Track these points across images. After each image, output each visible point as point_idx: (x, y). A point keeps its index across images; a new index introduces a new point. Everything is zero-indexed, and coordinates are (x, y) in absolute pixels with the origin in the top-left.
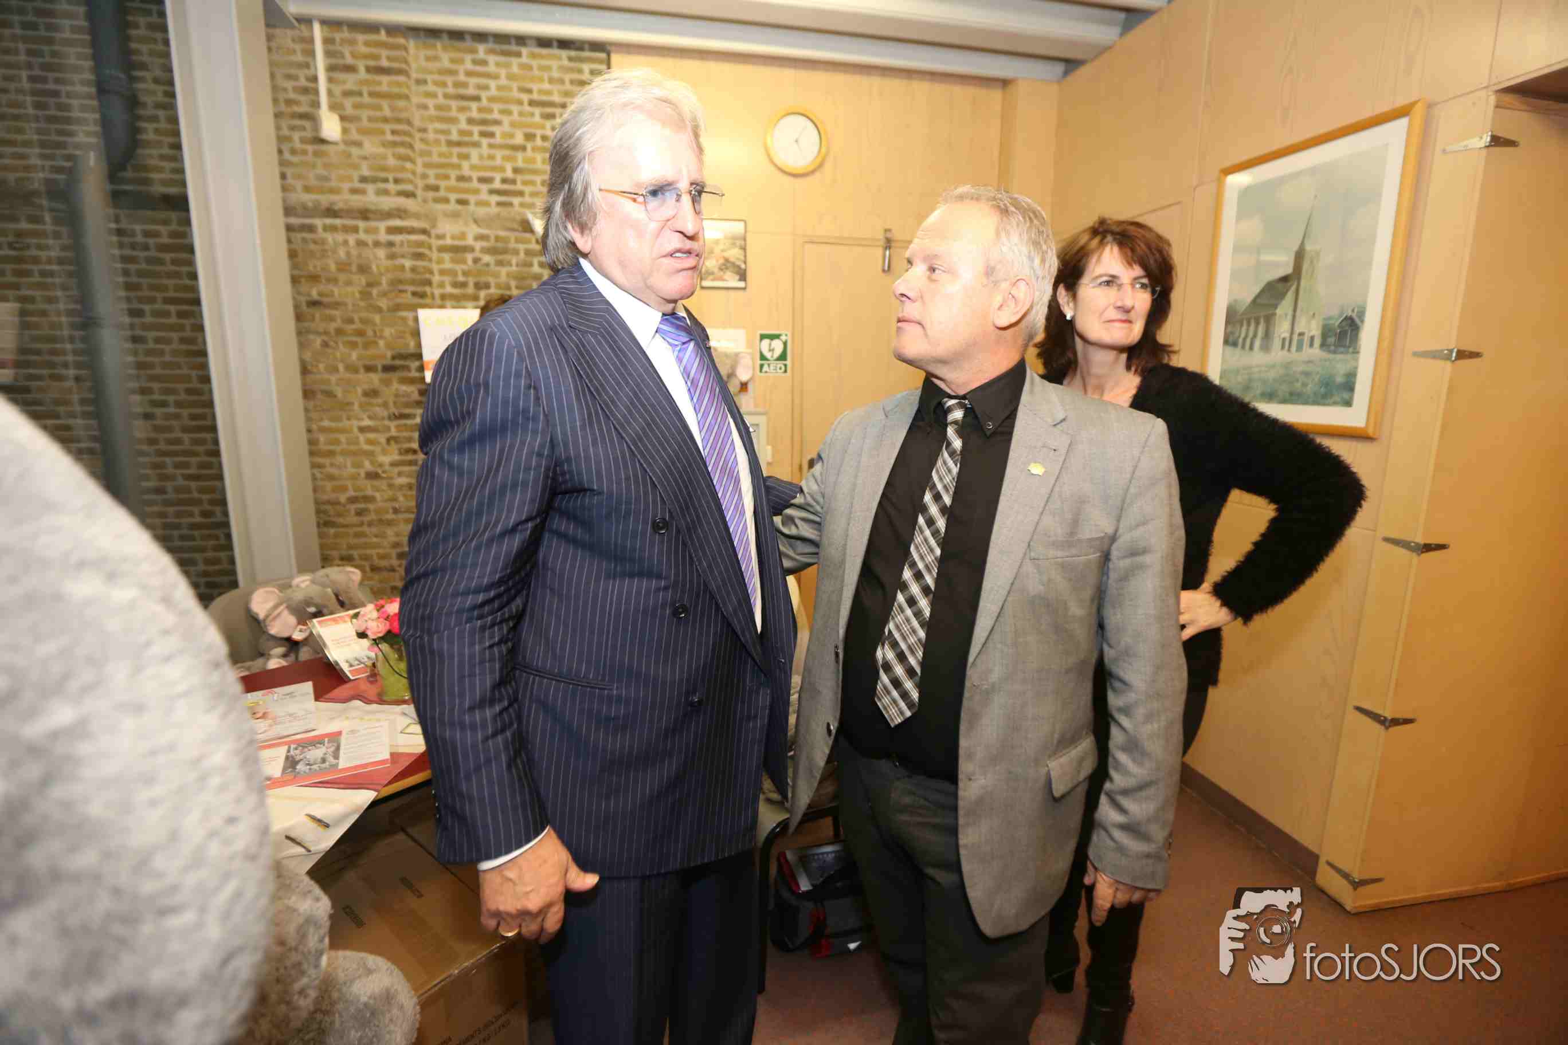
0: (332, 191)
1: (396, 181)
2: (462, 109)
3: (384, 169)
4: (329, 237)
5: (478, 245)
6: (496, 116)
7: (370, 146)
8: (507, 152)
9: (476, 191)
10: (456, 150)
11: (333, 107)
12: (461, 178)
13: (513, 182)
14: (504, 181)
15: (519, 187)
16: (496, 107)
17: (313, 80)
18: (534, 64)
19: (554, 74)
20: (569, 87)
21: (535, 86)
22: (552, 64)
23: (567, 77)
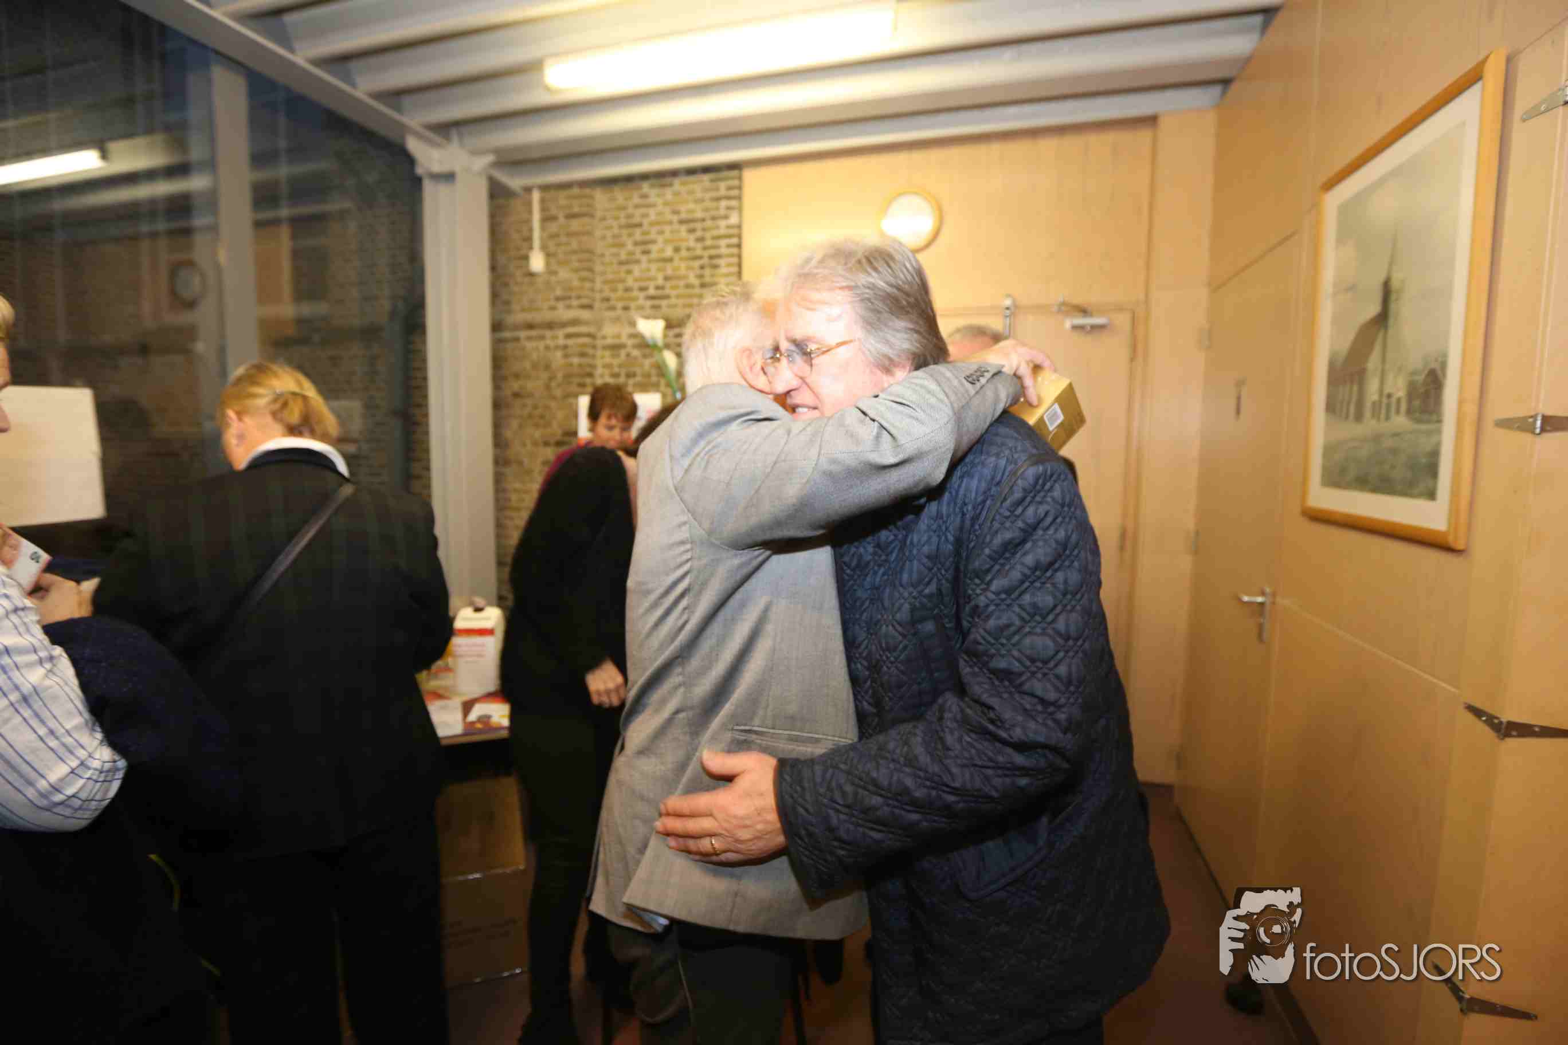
0: (537, 309)
1: (579, 297)
2: (630, 235)
3: (571, 289)
4: (529, 345)
5: (630, 342)
6: (653, 236)
7: (564, 274)
8: (661, 264)
9: (636, 299)
10: (624, 268)
11: (544, 248)
12: (627, 290)
13: (662, 288)
14: (657, 288)
15: (667, 291)
16: (654, 230)
17: (531, 230)
18: (683, 189)
19: (699, 195)
20: (708, 204)
21: (683, 208)
22: (697, 187)
23: (708, 195)
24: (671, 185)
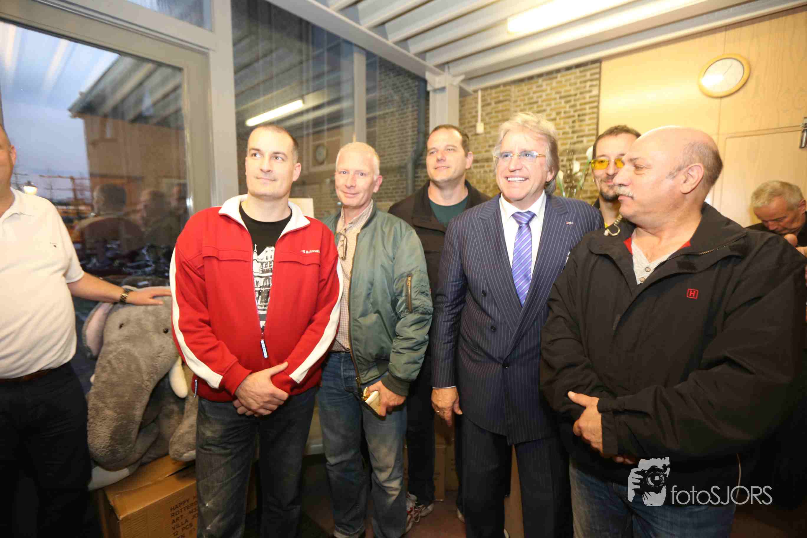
0: (480, 152)
6: (544, 108)
11: (483, 120)
16: (544, 104)
17: (477, 112)
18: (563, 79)
19: (573, 81)
20: (578, 85)
21: (563, 90)
22: (572, 77)
23: (578, 81)
24: (556, 78)
